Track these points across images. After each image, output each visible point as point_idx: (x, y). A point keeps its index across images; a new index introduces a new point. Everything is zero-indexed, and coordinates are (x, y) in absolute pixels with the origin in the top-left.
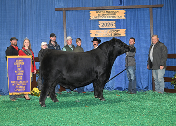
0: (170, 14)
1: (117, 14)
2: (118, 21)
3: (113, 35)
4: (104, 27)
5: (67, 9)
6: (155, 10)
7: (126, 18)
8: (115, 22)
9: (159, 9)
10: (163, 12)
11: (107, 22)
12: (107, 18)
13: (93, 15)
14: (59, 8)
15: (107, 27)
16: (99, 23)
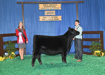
0: (88, 7)
1: (56, 6)
2: (57, 11)
3: (54, 19)
4: (48, 15)
5: (25, 3)
6: (79, 5)
7: (62, 9)
8: (55, 11)
9: (82, 4)
10: (84, 6)
11: (50, 11)
12: (50, 9)
13: (41, 7)
14: (19, 2)
15: (50, 15)
16: (45, 12)
